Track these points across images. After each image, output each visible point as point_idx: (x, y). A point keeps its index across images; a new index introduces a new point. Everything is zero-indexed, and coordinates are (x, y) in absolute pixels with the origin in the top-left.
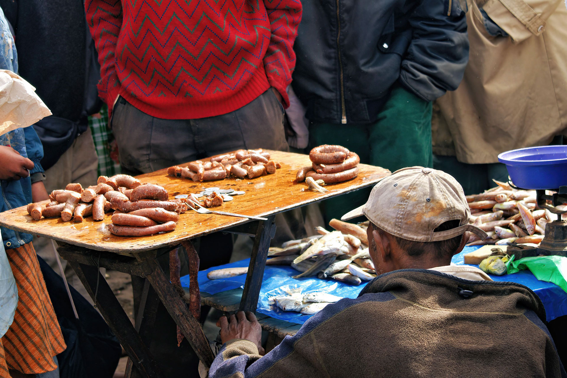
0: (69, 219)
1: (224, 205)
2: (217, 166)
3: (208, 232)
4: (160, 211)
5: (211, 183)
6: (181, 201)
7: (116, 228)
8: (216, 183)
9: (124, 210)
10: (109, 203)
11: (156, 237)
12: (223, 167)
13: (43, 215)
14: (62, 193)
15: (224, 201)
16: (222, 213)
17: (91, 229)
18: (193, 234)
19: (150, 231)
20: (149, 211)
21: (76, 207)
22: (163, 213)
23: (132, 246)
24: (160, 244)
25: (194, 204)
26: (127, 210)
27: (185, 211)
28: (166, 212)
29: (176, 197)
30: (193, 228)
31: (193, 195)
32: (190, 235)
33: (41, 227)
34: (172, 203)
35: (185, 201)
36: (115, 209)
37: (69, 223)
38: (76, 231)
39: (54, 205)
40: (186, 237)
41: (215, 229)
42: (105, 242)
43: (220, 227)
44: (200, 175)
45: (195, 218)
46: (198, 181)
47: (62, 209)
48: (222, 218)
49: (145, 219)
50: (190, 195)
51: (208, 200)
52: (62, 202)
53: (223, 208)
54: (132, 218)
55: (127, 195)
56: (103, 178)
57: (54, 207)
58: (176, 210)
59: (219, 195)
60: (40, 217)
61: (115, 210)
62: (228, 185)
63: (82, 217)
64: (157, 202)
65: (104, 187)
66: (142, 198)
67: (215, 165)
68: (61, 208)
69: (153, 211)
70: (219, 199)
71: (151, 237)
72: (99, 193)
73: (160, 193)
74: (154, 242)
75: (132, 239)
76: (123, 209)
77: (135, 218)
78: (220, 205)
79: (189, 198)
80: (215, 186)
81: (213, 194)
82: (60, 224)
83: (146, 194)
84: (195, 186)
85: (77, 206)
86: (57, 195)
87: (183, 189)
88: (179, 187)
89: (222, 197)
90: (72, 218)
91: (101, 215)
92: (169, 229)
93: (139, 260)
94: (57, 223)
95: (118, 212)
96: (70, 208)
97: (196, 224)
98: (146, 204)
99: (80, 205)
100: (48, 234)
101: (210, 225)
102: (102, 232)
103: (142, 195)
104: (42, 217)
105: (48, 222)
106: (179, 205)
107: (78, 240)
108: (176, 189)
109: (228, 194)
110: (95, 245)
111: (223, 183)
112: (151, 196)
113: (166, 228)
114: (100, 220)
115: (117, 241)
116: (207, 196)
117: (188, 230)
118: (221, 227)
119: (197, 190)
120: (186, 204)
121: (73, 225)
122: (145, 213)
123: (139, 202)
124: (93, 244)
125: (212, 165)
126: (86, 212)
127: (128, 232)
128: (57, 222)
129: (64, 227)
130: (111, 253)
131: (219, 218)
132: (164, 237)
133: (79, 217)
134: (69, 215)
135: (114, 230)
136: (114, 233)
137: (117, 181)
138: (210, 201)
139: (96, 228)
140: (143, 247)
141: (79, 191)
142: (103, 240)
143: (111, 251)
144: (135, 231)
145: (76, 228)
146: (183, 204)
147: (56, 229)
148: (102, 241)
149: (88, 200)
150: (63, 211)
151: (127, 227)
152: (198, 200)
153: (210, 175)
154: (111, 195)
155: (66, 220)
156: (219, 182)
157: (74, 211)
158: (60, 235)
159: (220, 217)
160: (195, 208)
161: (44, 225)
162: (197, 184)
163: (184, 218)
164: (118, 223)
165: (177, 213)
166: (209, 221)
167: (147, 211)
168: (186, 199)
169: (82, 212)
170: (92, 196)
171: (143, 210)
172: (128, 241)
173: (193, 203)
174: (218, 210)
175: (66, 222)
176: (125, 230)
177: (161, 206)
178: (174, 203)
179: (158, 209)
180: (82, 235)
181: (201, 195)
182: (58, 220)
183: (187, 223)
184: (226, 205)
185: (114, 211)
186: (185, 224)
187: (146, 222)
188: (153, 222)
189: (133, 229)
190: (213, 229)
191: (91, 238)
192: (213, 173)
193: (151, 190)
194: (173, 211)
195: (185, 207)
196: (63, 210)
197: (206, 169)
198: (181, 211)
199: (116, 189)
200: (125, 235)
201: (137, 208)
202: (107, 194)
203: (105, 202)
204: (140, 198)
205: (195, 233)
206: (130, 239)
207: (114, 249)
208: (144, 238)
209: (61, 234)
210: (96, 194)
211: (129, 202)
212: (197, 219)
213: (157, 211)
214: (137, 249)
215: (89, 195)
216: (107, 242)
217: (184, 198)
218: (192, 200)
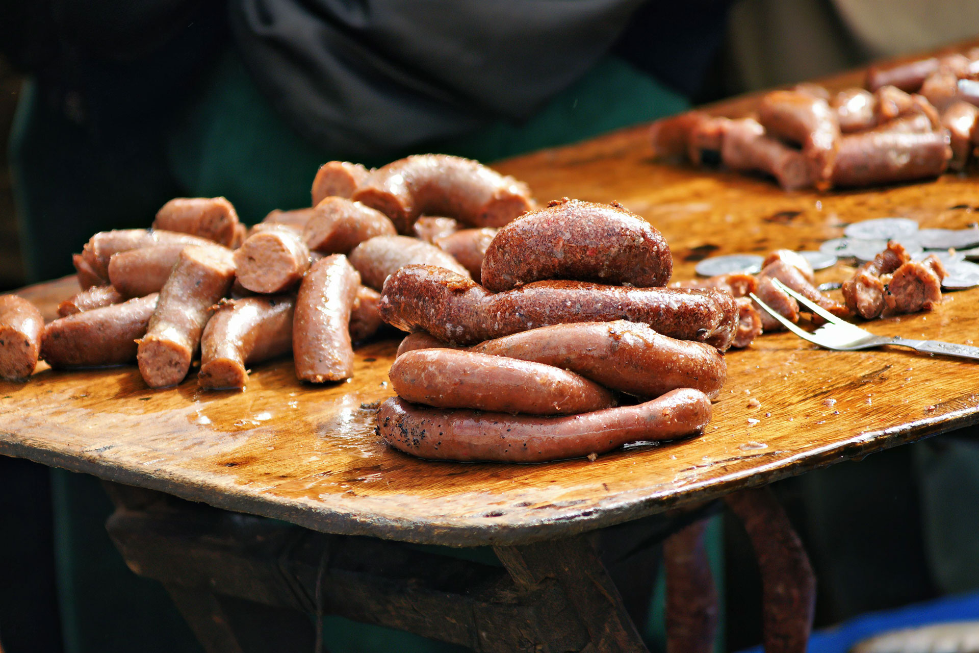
0: (177, 374)
1: (944, 305)
2: (905, 114)
3: (871, 444)
4: (629, 339)
5: (874, 199)
6: (728, 289)
7: (414, 421)
8: (898, 196)
9: (453, 332)
10: (374, 295)
11: (613, 466)
12: (932, 121)
13: (45, 354)
14: (138, 246)
15: (945, 290)
16: (935, 346)
17: (290, 426)
18: (795, 452)
19: (583, 439)
20: (576, 338)
21: (210, 315)
22: (648, 346)
23: (495, 508)
24: (635, 500)
25: (793, 305)
26: (464, 332)
27: (749, 336)
28: (662, 342)
29: (705, 266)
30: (793, 422)
31: (788, 258)
32: (779, 458)
33: (36, 414)
34: (691, 300)
35: (751, 288)
36: (405, 328)
37: (177, 397)
38: (211, 435)
39: (98, 306)
40: (763, 468)
41: (907, 426)
42: (360, 492)
43: (930, 420)
44: (820, 159)
45: (800, 374)
46: (809, 189)
47: (143, 326)
48: (940, 374)
49: (558, 376)
50: (774, 259)
51: (867, 284)
52: (142, 294)
53: (938, 325)
54: (492, 373)
55: (461, 257)
56: (339, 173)
57: (101, 314)
58: (707, 335)
59: (918, 260)
60: (30, 367)
61: (406, 334)
62: (961, 207)
63: (241, 367)
64: (614, 294)
65: (350, 220)
66: (540, 272)
67: (890, 108)
68: (134, 322)
69: (598, 336)
70: (919, 280)
71: (590, 467)
72: (326, 249)
73: (630, 247)
74: (605, 494)
75: (498, 477)
76: (448, 326)
77: (510, 374)
78: (925, 310)
79: (770, 274)
80: (892, 213)
81: (890, 256)
82: (134, 403)
83: (560, 255)
84: (791, 215)
85: (215, 311)
86: (117, 260)
87: (736, 225)
88: (715, 218)
89: (935, 267)
90: (193, 372)
91: (337, 355)
92: (673, 430)
93: (521, 581)
94: (118, 396)
95: (422, 343)
96: (180, 323)
97: (810, 404)
98: (564, 301)
99: (230, 307)
100: (75, 450)
101: (877, 410)
102: (346, 442)
103: (543, 260)
104: (43, 365)
105: (70, 392)
106: (722, 306)
107: (228, 482)
108: (698, 227)
109: (963, 255)
110: (313, 504)
111: (933, 201)
112: (586, 266)
113: (664, 423)
114: (330, 383)
115: (420, 486)
116: (857, 263)
117: (771, 433)
118: (938, 419)
119: (806, 231)
120: (754, 303)
121: (197, 406)
122: (556, 348)
123: (529, 292)
124: (304, 501)
125: (877, 109)
126: (258, 339)
127: (475, 442)
128: (116, 389)
129: (154, 415)
130: (391, 543)
131: (925, 376)
132: (649, 466)
133: (229, 367)
134: (176, 357)
135: (404, 432)
136: (404, 447)
137: (409, 185)
138: (876, 287)
139: (310, 419)
140: (547, 517)
141: (223, 237)
142: (353, 481)
143: (390, 536)
144: (509, 437)
145: (214, 419)
146: (743, 302)
147: (116, 426)
148: (346, 486)
149: (272, 281)
150: (150, 336)
151: (468, 417)
152: (816, 284)
153: (870, 157)
154: (381, 259)
155: (161, 382)
156: (914, 192)
157: (199, 337)
158: (136, 455)
159: (928, 369)
160: (801, 323)
161: (52, 407)
162: (804, 203)
163: (744, 374)
164: (422, 397)
165: (714, 350)
166: (874, 388)
167: (568, 337)
168: (756, 280)
169: (240, 343)
170: (289, 262)
171: (546, 332)
172: (474, 487)
173: (792, 297)
174: (916, 332)
175: (158, 389)
176: (456, 431)
177: (636, 314)
178: (698, 299)
179: (619, 326)
180: (246, 453)
181: (826, 256)
182: (121, 381)
183: (762, 400)
184: (956, 308)
185: (402, 335)
186: (754, 400)
187: (561, 392)
188: (596, 394)
189: (500, 426)
190: (896, 429)
191: (288, 471)
192: (885, 150)
193: (585, 236)
194: (695, 337)
195: (750, 320)
196: (143, 332)
197: (847, 130)
198: (730, 337)
199: (404, 228)
200: (460, 454)
201: (519, 322)
202: (363, 251)
203: (351, 294)
204: (530, 271)
205: (803, 450)
206: (485, 475)
207: (406, 525)
208: (553, 473)
209: (139, 449)
210: (306, 252)
211: (477, 294)
212: (812, 379)
213: (617, 338)
214: (522, 528)
215: (275, 256)
216: (370, 492)
217: (747, 273)
218: (787, 282)
